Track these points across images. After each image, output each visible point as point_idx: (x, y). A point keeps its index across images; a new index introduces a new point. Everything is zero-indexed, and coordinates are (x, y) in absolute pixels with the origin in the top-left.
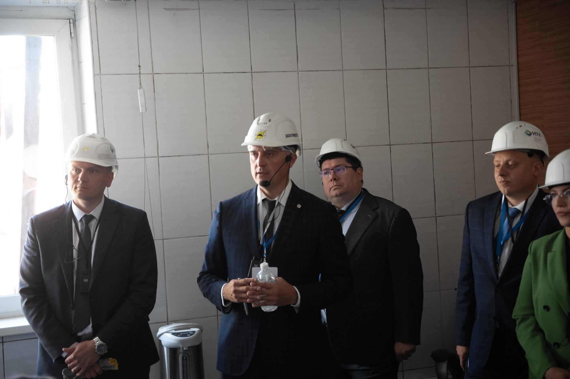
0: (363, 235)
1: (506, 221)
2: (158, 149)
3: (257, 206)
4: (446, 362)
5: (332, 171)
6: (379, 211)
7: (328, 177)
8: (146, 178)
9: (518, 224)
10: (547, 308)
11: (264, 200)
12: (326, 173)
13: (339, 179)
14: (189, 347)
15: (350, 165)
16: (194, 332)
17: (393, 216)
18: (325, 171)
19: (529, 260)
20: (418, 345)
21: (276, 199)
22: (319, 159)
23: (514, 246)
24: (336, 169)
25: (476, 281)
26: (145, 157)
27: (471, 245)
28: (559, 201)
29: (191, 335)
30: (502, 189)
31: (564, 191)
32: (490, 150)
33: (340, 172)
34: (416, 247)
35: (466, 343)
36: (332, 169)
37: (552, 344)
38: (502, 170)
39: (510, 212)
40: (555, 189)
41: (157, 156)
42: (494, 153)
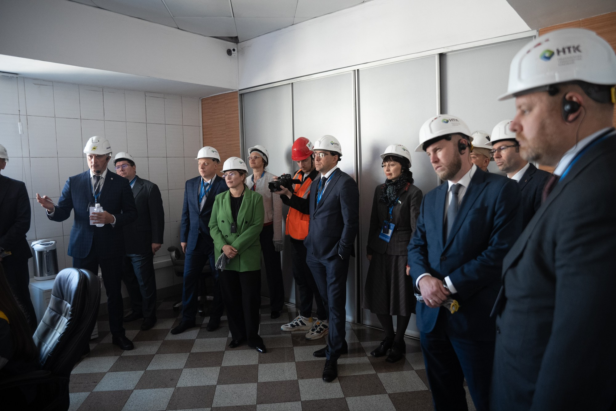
0: (137, 196)
1: (203, 188)
2: (30, 153)
3: (90, 179)
4: (175, 251)
5: (121, 167)
6: (144, 185)
7: (119, 170)
8: (23, 169)
9: (208, 189)
10: (223, 221)
11: (94, 176)
12: (118, 168)
13: (124, 170)
14: (50, 250)
15: (130, 164)
16: (52, 243)
17: (151, 187)
18: (118, 167)
19: (215, 202)
20: (162, 244)
21: (100, 175)
22: (114, 161)
23: (207, 199)
24: (123, 166)
25: (190, 214)
26: (22, 157)
27: (188, 199)
28: (228, 177)
29: (51, 244)
30: (202, 174)
31: (230, 173)
32: (197, 157)
33: (124, 167)
34: (161, 201)
35: (186, 241)
36: (121, 166)
37: (225, 236)
38: (202, 166)
39: (205, 184)
40: (227, 172)
41: (29, 156)
42: (198, 159)
